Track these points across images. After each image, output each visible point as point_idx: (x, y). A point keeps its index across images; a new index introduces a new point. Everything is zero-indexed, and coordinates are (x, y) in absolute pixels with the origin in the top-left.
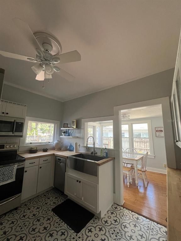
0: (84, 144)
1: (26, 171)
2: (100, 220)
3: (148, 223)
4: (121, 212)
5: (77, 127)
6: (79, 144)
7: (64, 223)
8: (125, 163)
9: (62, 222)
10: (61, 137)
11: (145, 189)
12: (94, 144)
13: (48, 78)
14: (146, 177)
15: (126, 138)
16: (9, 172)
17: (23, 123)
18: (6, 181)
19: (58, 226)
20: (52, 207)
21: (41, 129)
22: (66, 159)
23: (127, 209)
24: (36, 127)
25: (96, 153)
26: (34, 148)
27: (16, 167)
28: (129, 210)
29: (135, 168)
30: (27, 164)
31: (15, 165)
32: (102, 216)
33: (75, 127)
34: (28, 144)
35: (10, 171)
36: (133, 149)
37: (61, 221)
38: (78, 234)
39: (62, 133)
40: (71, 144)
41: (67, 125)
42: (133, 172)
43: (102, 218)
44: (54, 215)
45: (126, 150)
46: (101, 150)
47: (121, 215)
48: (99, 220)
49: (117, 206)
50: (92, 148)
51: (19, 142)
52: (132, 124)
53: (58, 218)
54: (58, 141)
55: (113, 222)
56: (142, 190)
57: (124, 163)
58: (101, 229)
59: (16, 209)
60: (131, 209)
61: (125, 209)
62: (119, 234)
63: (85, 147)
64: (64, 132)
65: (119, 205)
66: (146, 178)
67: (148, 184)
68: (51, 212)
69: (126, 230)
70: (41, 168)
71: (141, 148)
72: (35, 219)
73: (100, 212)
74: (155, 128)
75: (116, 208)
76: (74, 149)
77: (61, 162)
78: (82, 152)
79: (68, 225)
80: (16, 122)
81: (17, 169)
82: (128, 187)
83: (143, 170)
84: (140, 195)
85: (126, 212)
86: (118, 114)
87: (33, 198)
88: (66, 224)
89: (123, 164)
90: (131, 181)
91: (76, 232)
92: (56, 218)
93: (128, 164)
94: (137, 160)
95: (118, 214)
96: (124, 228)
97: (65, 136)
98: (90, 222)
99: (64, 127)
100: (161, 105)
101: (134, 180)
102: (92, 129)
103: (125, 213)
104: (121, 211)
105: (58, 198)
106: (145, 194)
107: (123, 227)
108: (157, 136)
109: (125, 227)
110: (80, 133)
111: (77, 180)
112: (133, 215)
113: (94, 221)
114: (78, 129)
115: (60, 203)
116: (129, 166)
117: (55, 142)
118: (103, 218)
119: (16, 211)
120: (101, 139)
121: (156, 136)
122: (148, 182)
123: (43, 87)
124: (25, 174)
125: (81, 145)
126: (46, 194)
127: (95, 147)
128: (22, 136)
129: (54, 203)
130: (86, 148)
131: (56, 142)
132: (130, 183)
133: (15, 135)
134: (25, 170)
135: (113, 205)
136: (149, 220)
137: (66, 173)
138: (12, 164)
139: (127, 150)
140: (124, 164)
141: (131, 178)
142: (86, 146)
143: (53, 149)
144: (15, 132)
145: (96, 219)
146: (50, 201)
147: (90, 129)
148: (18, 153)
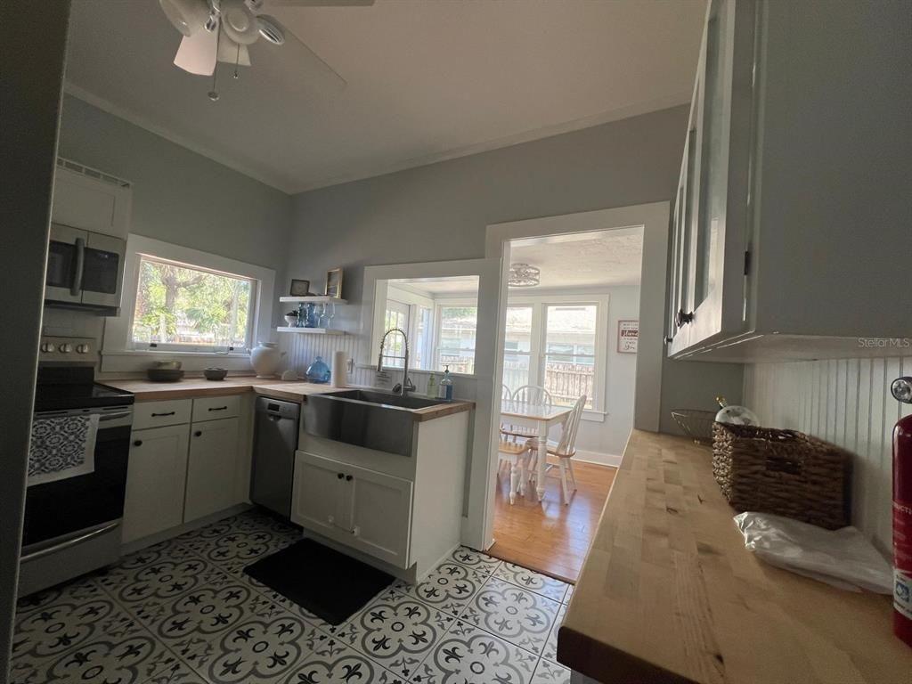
0: (369, 357)
1: (138, 443)
2: (413, 589)
3: (559, 589)
4: (480, 568)
5: (343, 296)
6: (349, 360)
7: (288, 602)
8: (507, 434)
9: (284, 601)
10: (280, 329)
11: (565, 507)
12: (406, 358)
13: (235, 62)
14: (572, 477)
15: (521, 353)
16: (66, 438)
17: (116, 256)
18: (54, 470)
19: (269, 611)
20: (245, 561)
21: (192, 314)
22: (300, 404)
23: (500, 559)
24: (166, 304)
25: (413, 389)
26: (167, 364)
27: (94, 421)
28: (506, 561)
29: (540, 447)
30: (139, 417)
31: (92, 416)
32: (421, 577)
33: (337, 296)
34: (139, 345)
35: (72, 438)
36: (539, 390)
37: (281, 597)
38: (338, 628)
39: (286, 318)
40: (318, 358)
41: (304, 285)
42: (532, 460)
43: (419, 583)
44: (252, 584)
45: (517, 391)
46: (430, 376)
47: (480, 575)
48: (408, 590)
49: (469, 553)
50: (397, 371)
51: (99, 337)
52: (546, 305)
53: (270, 591)
54: (268, 345)
55: (454, 592)
56: (553, 513)
57: (504, 433)
58: (412, 612)
59: (103, 572)
60: (512, 559)
61: (493, 559)
62: (471, 620)
63: (372, 368)
64: (294, 314)
65: (477, 551)
66: (569, 479)
67: (574, 494)
68: (242, 576)
69: (491, 608)
70: (198, 434)
71: (569, 396)
72: (182, 598)
73: (415, 564)
74: (620, 322)
75: (467, 557)
76: (329, 376)
77: (279, 417)
78: (362, 386)
79: (302, 605)
80: (87, 250)
81: (99, 431)
82: (512, 503)
83: (563, 453)
84: (545, 523)
85: (496, 565)
86: (498, 252)
87: (170, 541)
88: (296, 606)
89: (503, 436)
90: (522, 485)
91: (330, 623)
92: (263, 592)
93: (518, 437)
94: (548, 420)
95: (470, 572)
96: (486, 604)
97: (297, 326)
98: (380, 594)
99: (292, 294)
100: (642, 229)
101: (531, 485)
102: (400, 315)
103: (492, 571)
104: (482, 564)
105: (268, 537)
106: (562, 521)
107: (482, 603)
108: (621, 350)
109: (488, 601)
110: (356, 318)
111: (340, 472)
112: (516, 573)
113: (392, 593)
114: (348, 304)
115: (273, 550)
116: (522, 442)
117: (254, 349)
118: (422, 584)
119: (103, 578)
120: (434, 353)
121: (618, 351)
122: (576, 490)
123: (212, 95)
124: (134, 454)
125: (359, 362)
126: (221, 528)
127: (409, 367)
128: (112, 311)
129: (252, 551)
130: (373, 374)
131: (258, 348)
132: (518, 493)
133: (84, 302)
134: (134, 437)
135: (456, 552)
136: (562, 583)
137: (297, 452)
138: (80, 411)
139: (521, 392)
140: (503, 439)
141: (522, 479)
142: (377, 364)
143: (249, 373)
144: (83, 288)
145: (399, 587)
146: (238, 546)
147: (394, 313)
148: (97, 378)
